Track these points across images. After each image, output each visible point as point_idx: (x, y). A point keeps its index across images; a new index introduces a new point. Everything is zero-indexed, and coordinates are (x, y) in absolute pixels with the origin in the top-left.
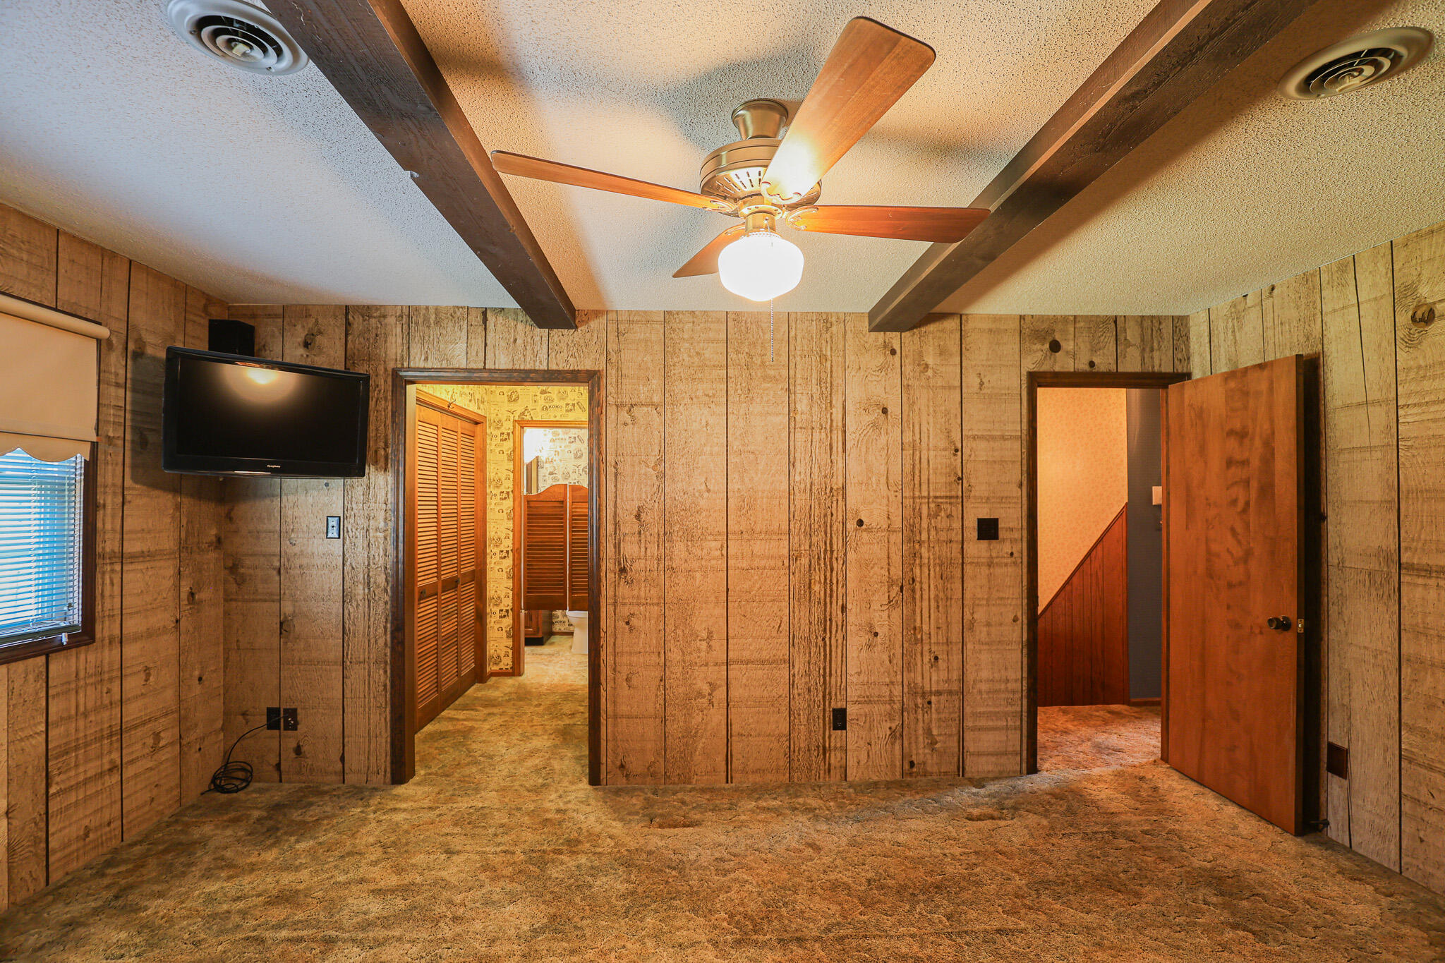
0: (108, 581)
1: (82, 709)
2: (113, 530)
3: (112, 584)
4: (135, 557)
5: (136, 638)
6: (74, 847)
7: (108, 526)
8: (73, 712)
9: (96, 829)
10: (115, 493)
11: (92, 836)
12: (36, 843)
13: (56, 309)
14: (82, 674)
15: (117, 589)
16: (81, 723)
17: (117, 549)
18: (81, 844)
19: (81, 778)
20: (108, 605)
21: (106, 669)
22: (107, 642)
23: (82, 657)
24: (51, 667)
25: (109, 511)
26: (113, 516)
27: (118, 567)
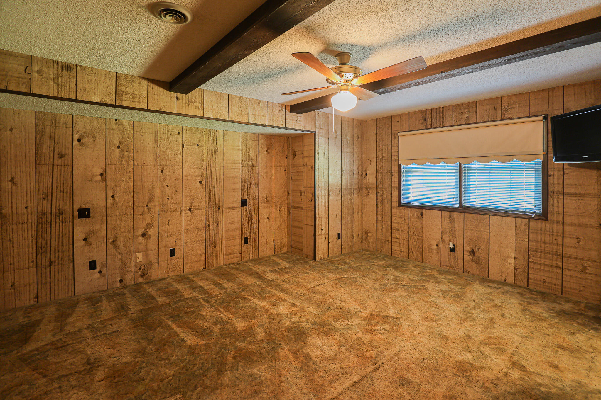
0: (556, 201)
1: (543, 240)
2: (558, 184)
3: (558, 202)
4: (570, 194)
5: (572, 225)
6: (539, 283)
7: (556, 182)
8: (539, 240)
9: (549, 283)
10: (559, 171)
11: (546, 284)
12: (524, 272)
13: (529, 117)
14: (543, 229)
15: (561, 205)
16: (543, 245)
17: (560, 190)
18: (542, 283)
19: (543, 263)
20: (556, 209)
21: (555, 231)
22: (555, 222)
23: (543, 224)
24: (530, 223)
25: (556, 176)
26: (558, 179)
27: (561, 197)
